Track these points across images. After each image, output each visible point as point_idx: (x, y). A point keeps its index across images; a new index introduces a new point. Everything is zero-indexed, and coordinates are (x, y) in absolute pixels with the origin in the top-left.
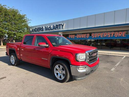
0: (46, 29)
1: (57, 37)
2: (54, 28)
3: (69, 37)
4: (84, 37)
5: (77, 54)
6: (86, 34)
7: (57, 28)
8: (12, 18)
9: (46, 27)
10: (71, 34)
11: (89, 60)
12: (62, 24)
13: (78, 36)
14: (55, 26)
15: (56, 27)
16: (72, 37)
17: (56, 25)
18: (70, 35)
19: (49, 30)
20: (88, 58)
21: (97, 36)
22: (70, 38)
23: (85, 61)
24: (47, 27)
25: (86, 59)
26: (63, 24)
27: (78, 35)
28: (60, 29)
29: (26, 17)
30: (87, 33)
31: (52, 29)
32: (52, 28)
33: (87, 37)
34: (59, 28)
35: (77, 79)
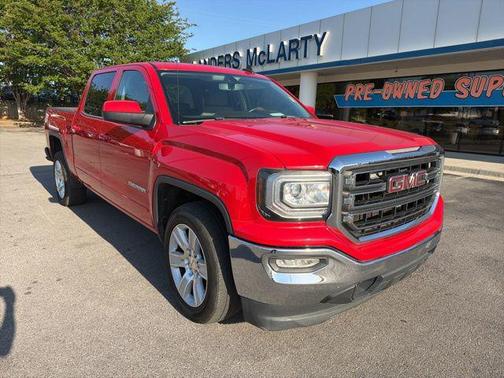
0: (252, 60)
1: (222, 78)
2: (281, 55)
3: (348, 94)
4: (416, 94)
5: (270, 173)
6: (427, 82)
7: (293, 56)
8: (122, 17)
9: (251, 51)
10: (355, 82)
11: (350, 218)
12: (316, 36)
13: (386, 92)
14: (286, 43)
15: (291, 50)
16: (358, 94)
17: (291, 42)
18: (349, 87)
19: (261, 64)
20: (351, 200)
21: (484, 92)
22: (352, 97)
23: (325, 217)
24: (255, 50)
25: (330, 208)
26: (319, 36)
27: (387, 85)
28: (305, 56)
29: (175, 12)
30: (431, 77)
31: (273, 61)
32: (273, 56)
33: (432, 96)
34: (301, 52)
35: (268, 318)
